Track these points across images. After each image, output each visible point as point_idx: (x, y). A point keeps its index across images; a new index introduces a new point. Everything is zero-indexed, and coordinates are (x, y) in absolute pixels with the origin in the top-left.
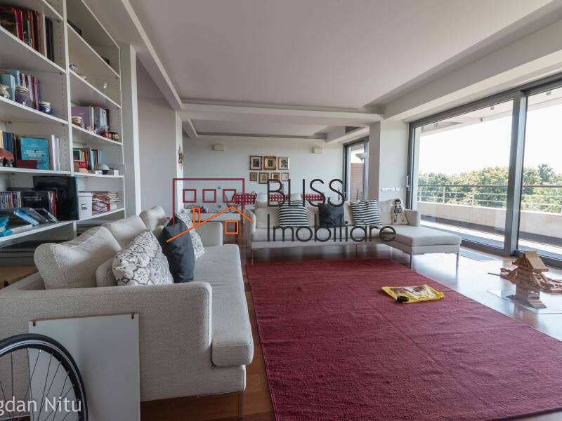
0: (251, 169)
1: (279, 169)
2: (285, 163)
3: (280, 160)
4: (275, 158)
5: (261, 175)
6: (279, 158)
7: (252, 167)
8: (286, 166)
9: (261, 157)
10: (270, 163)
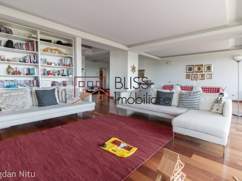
0: (187, 73)
1: (205, 72)
2: (209, 68)
3: (206, 66)
4: (202, 65)
5: (193, 75)
6: (205, 65)
7: (188, 72)
8: (210, 70)
9: (193, 65)
10: (199, 69)
